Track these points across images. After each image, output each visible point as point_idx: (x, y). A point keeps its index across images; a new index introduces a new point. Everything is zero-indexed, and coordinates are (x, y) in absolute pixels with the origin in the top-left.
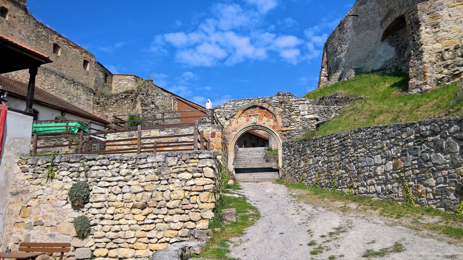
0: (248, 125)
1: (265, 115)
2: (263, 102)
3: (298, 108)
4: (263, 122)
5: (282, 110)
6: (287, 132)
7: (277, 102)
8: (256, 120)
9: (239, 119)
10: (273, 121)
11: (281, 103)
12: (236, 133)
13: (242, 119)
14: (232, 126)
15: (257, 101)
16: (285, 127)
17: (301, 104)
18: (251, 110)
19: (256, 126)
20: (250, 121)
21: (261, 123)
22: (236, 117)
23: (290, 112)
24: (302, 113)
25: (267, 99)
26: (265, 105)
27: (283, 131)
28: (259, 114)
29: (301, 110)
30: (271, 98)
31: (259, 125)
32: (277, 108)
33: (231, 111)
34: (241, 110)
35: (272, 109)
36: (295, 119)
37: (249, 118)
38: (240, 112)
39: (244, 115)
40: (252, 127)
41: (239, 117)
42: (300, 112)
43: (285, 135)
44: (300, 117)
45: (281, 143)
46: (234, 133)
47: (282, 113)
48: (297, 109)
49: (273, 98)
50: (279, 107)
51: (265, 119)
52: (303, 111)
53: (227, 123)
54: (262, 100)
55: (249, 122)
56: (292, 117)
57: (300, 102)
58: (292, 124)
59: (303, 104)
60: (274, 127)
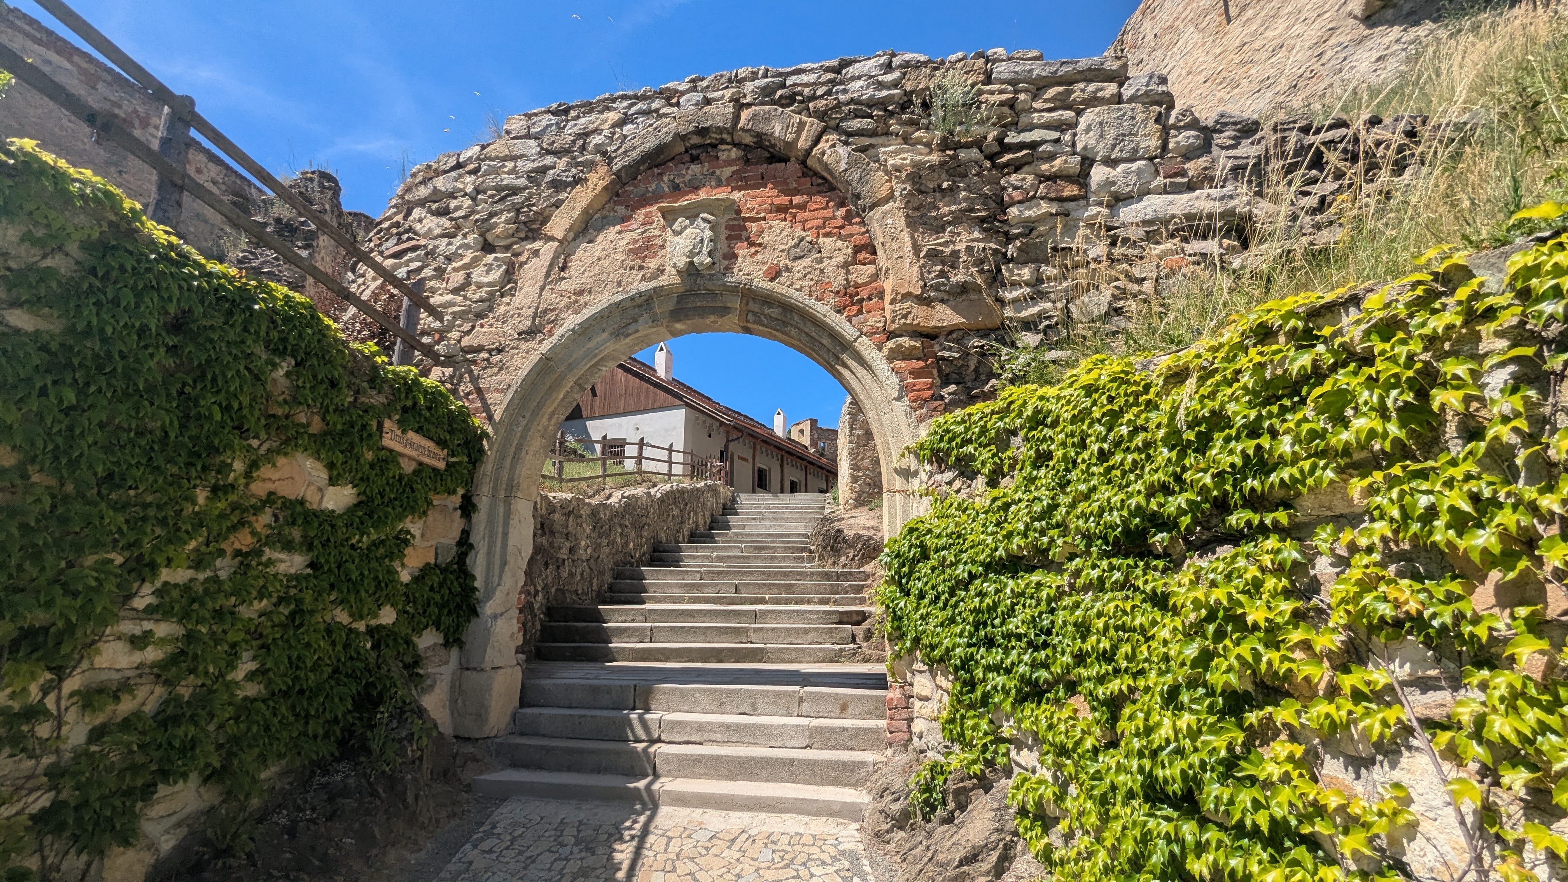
0: (647, 289)
1: (781, 209)
2: (774, 102)
3: (1067, 137)
4: (766, 257)
5: (928, 156)
7: (886, 101)
8: (708, 246)
9: (582, 240)
10: (847, 251)
11: (922, 103)
12: (547, 347)
13: (602, 242)
14: (520, 297)
15: (727, 94)
16: (948, 295)
17: (1093, 101)
18: (674, 171)
19: (710, 291)
20: (663, 258)
21: (748, 270)
22: (557, 225)
23: (1001, 168)
24: (1101, 176)
25: (805, 78)
26: (787, 128)
27: (931, 335)
28: (739, 196)
29: (1095, 152)
30: (837, 70)
31: (730, 283)
32: (886, 147)
33: (523, 182)
34: (602, 170)
35: (842, 150)
37: (654, 230)
38: (594, 185)
39: (623, 212)
41: (583, 227)
42: (1085, 174)
43: (946, 368)
46: (533, 352)
47: (928, 180)
48: (1056, 148)
49: (851, 71)
50: (904, 138)
51: (781, 235)
52: (1111, 162)
53: (490, 272)
54: (768, 90)
55: (652, 265)
56: (1014, 212)
57: (1090, 88)
58: (1011, 271)
59: (1110, 101)
60: (853, 302)
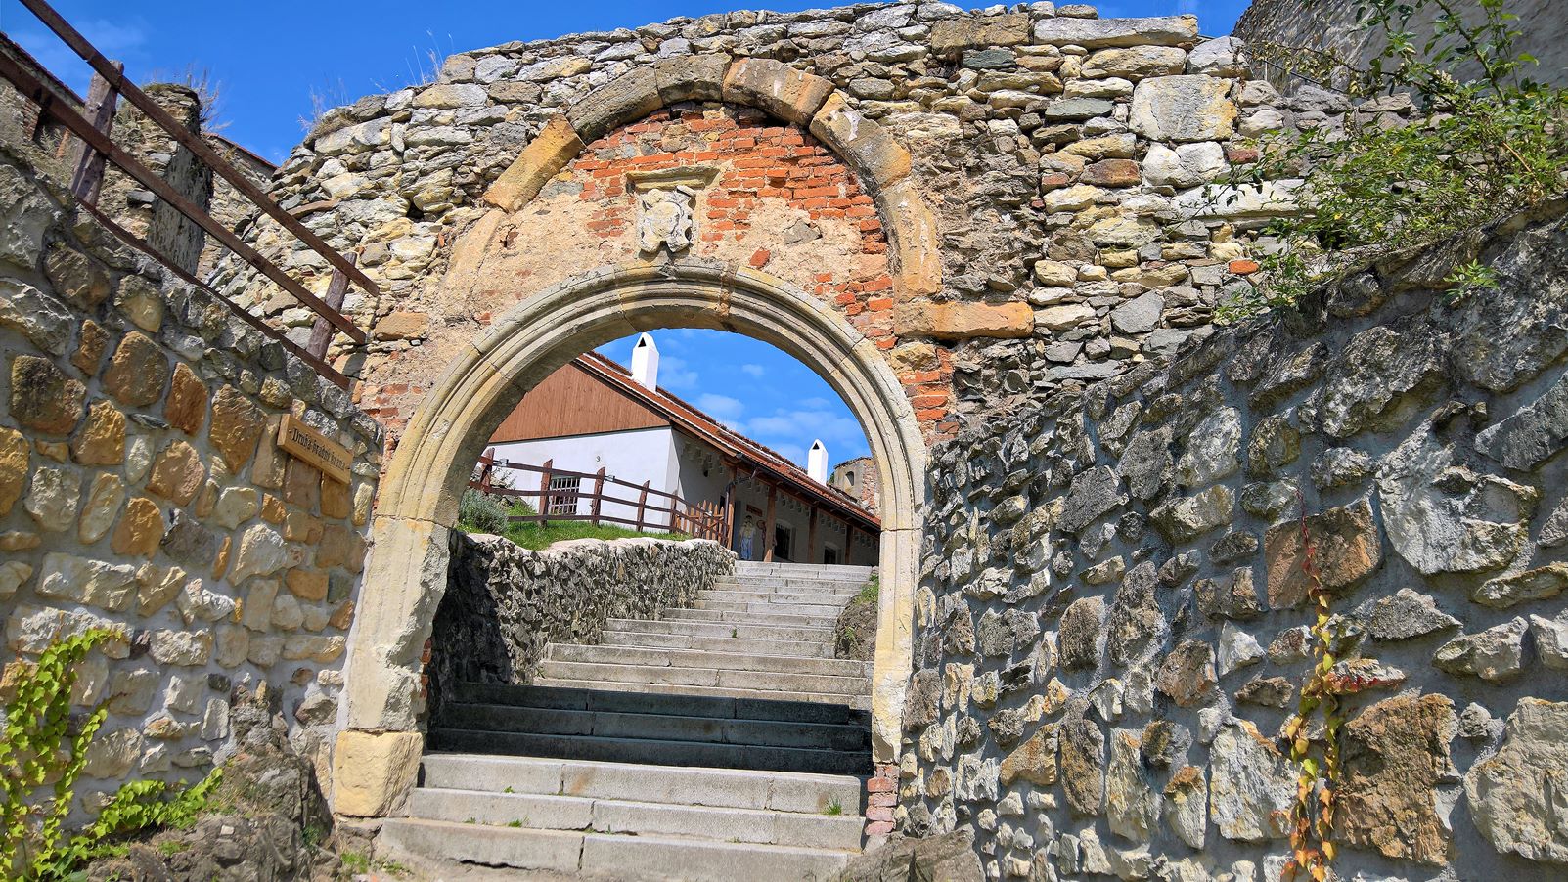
0: (608, 273)
1: (777, 182)
2: (772, 55)
3: (1120, 110)
4: (754, 241)
5: (953, 127)
6: (997, 350)
7: (907, 58)
8: (684, 224)
9: (531, 209)
10: (853, 236)
11: (949, 62)
12: (482, 339)
13: (555, 213)
14: (451, 275)
15: (717, 42)
16: (968, 295)
17: (1148, 71)
18: (649, 130)
19: (685, 278)
20: (629, 235)
21: (732, 254)
22: (503, 190)
23: (1039, 144)
24: (1159, 158)
26: (787, 86)
27: (948, 342)
28: (726, 165)
29: (1153, 130)
30: (849, 19)
31: (709, 269)
32: (904, 114)
34: (560, 126)
35: (853, 116)
36: (1084, 217)
37: (620, 202)
38: (550, 143)
39: (584, 177)
40: (638, 289)
41: (533, 193)
42: (1140, 155)
43: (963, 382)
44: (1136, 201)
45: (921, 458)
46: (463, 343)
47: (952, 155)
48: (1106, 124)
49: (867, 20)
50: (927, 104)
51: (774, 214)
52: (1171, 143)
53: (415, 243)
54: (766, 39)
55: (616, 243)
56: (1053, 198)
57: (1148, 54)
58: (1045, 268)
59: (1175, 70)
60: (855, 298)
